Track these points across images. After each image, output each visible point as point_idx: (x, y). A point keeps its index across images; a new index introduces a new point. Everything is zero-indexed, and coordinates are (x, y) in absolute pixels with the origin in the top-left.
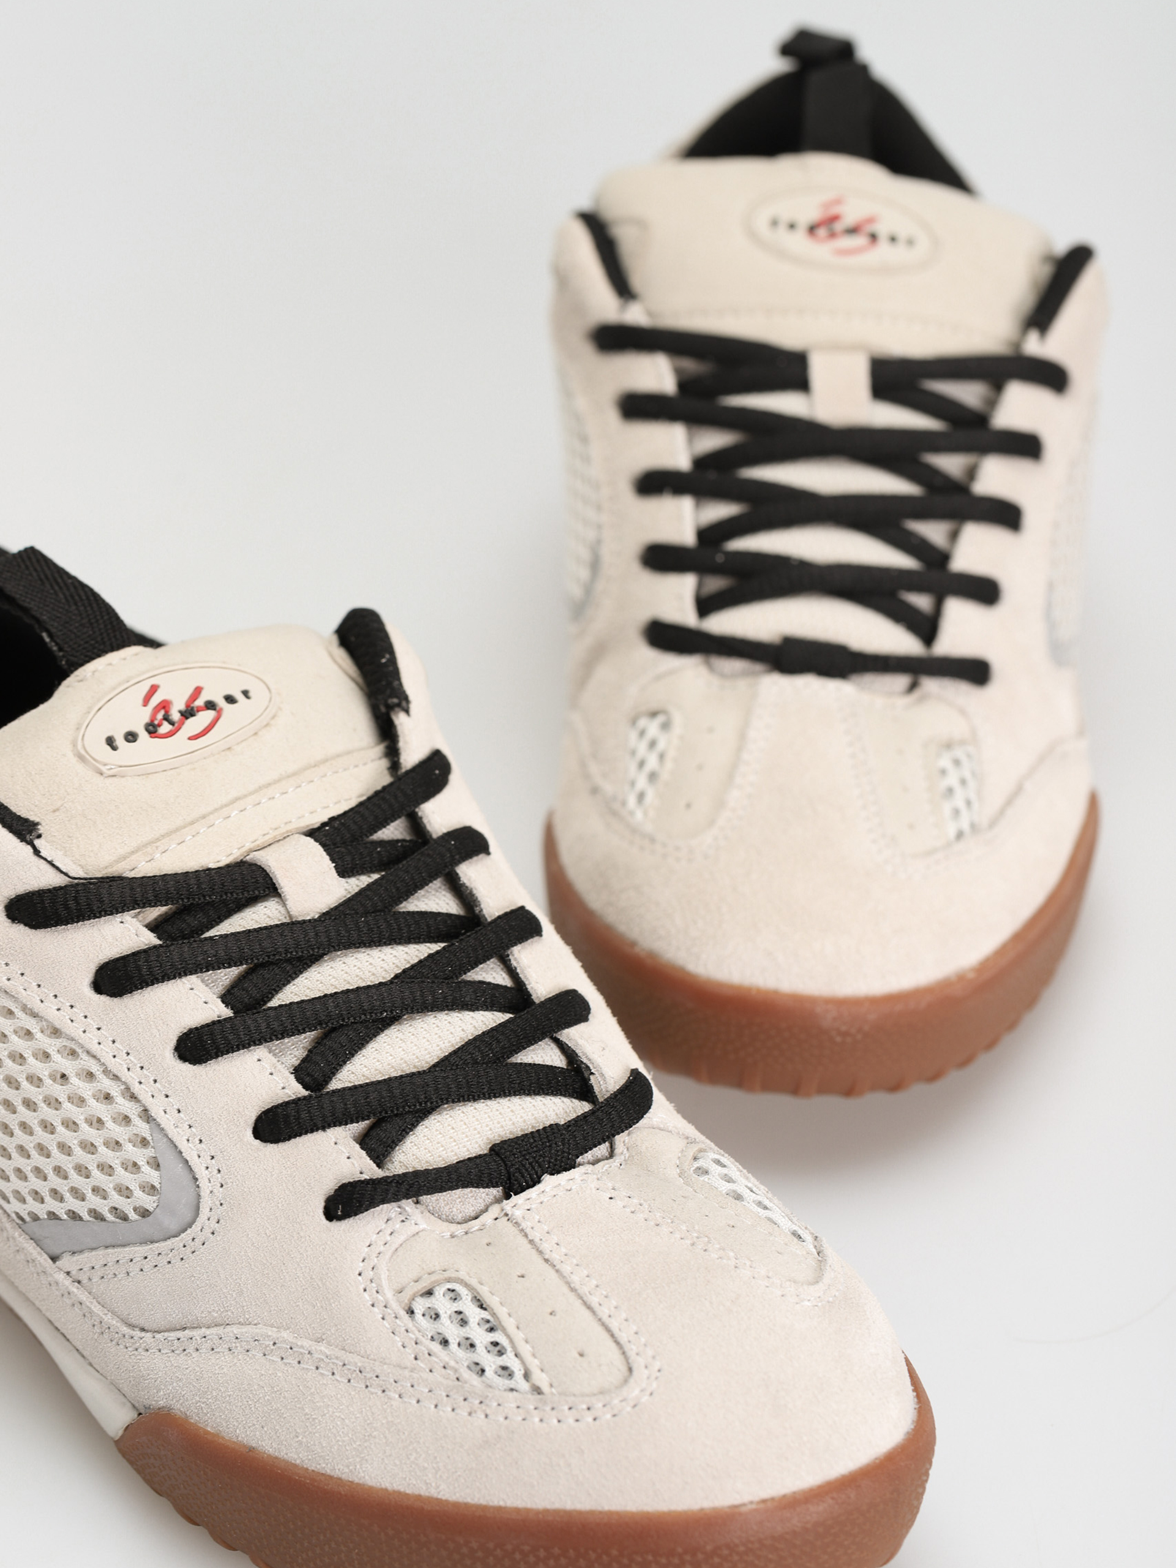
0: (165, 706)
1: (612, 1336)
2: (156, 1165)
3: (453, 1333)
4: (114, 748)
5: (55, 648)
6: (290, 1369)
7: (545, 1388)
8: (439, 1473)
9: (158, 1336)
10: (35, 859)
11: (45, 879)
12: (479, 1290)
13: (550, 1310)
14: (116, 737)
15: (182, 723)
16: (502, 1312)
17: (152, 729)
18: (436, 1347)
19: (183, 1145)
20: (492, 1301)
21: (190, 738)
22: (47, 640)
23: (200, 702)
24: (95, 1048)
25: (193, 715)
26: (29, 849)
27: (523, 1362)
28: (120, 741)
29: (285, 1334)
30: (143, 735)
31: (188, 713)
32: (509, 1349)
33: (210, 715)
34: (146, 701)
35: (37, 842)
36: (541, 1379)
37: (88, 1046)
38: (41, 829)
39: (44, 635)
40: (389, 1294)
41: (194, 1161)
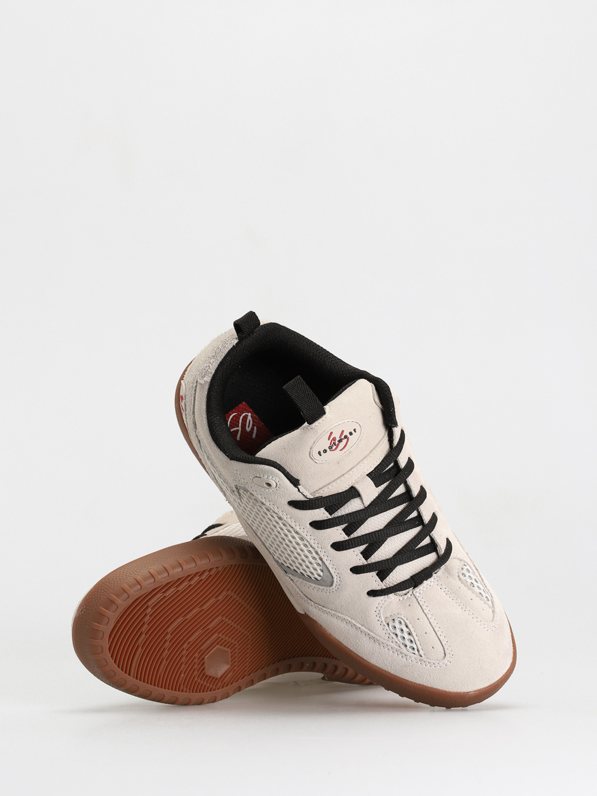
0: (334, 439)
1: (441, 642)
2: (322, 571)
3: (399, 634)
4: (320, 455)
5: (304, 416)
6: (354, 630)
7: (423, 655)
8: (392, 668)
9: (315, 604)
10: (298, 492)
11: (301, 498)
12: (406, 622)
13: (425, 632)
14: (321, 452)
15: (338, 445)
16: (412, 630)
17: (330, 448)
18: (394, 636)
19: (331, 569)
20: (410, 626)
21: (340, 450)
22: (302, 414)
23: (343, 437)
24: (309, 540)
25: (342, 441)
26: (297, 489)
27: (417, 646)
28: (322, 453)
29: (353, 621)
30: (328, 450)
31: (340, 441)
32: (414, 642)
33: (346, 440)
34: (329, 439)
35: (299, 487)
36: (422, 652)
37: (307, 539)
38: (300, 482)
39: (301, 413)
40: (383, 619)
41: (333, 573)
